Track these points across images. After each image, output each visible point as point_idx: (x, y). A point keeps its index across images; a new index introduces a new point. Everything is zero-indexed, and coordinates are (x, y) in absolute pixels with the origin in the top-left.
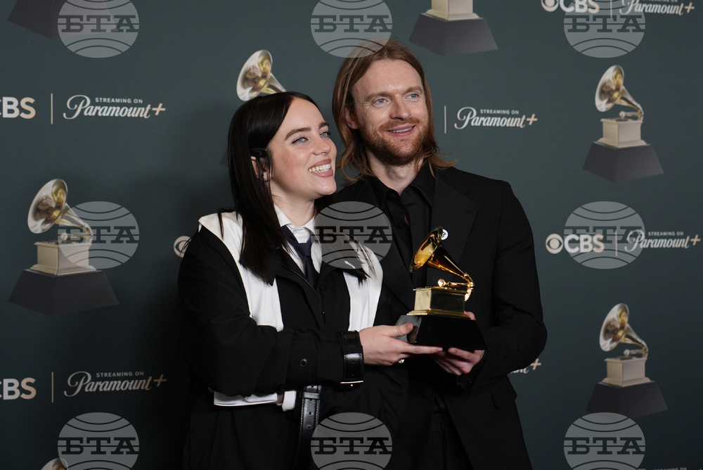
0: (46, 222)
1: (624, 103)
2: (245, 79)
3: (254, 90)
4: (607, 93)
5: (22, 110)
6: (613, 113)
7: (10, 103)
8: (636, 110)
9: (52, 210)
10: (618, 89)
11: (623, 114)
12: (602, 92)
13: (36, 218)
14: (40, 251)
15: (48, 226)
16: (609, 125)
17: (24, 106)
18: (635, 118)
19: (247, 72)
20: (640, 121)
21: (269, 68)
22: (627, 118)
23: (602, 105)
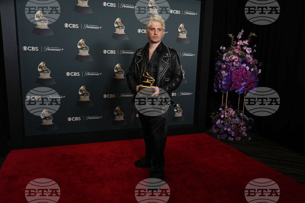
0: (81, 46)
1: (184, 30)
2: (116, 23)
3: (117, 25)
4: (181, 28)
5: (76, 27)
6: (181, 32)
7: (74, 25)
8: (185, 32)
9: (82, 44)
10: (182, 28)
11: (183, 32)
12: (180, 28)
13: (79, 46)
14: (80, 51)
15: (81, 47)
16: (181, 34)
17: (76, 26)
18: (185, 33)
19: (116, 22)
20: (186, 34)
21: (120, 21)
22: (184, 33)
23: (179, 30)
